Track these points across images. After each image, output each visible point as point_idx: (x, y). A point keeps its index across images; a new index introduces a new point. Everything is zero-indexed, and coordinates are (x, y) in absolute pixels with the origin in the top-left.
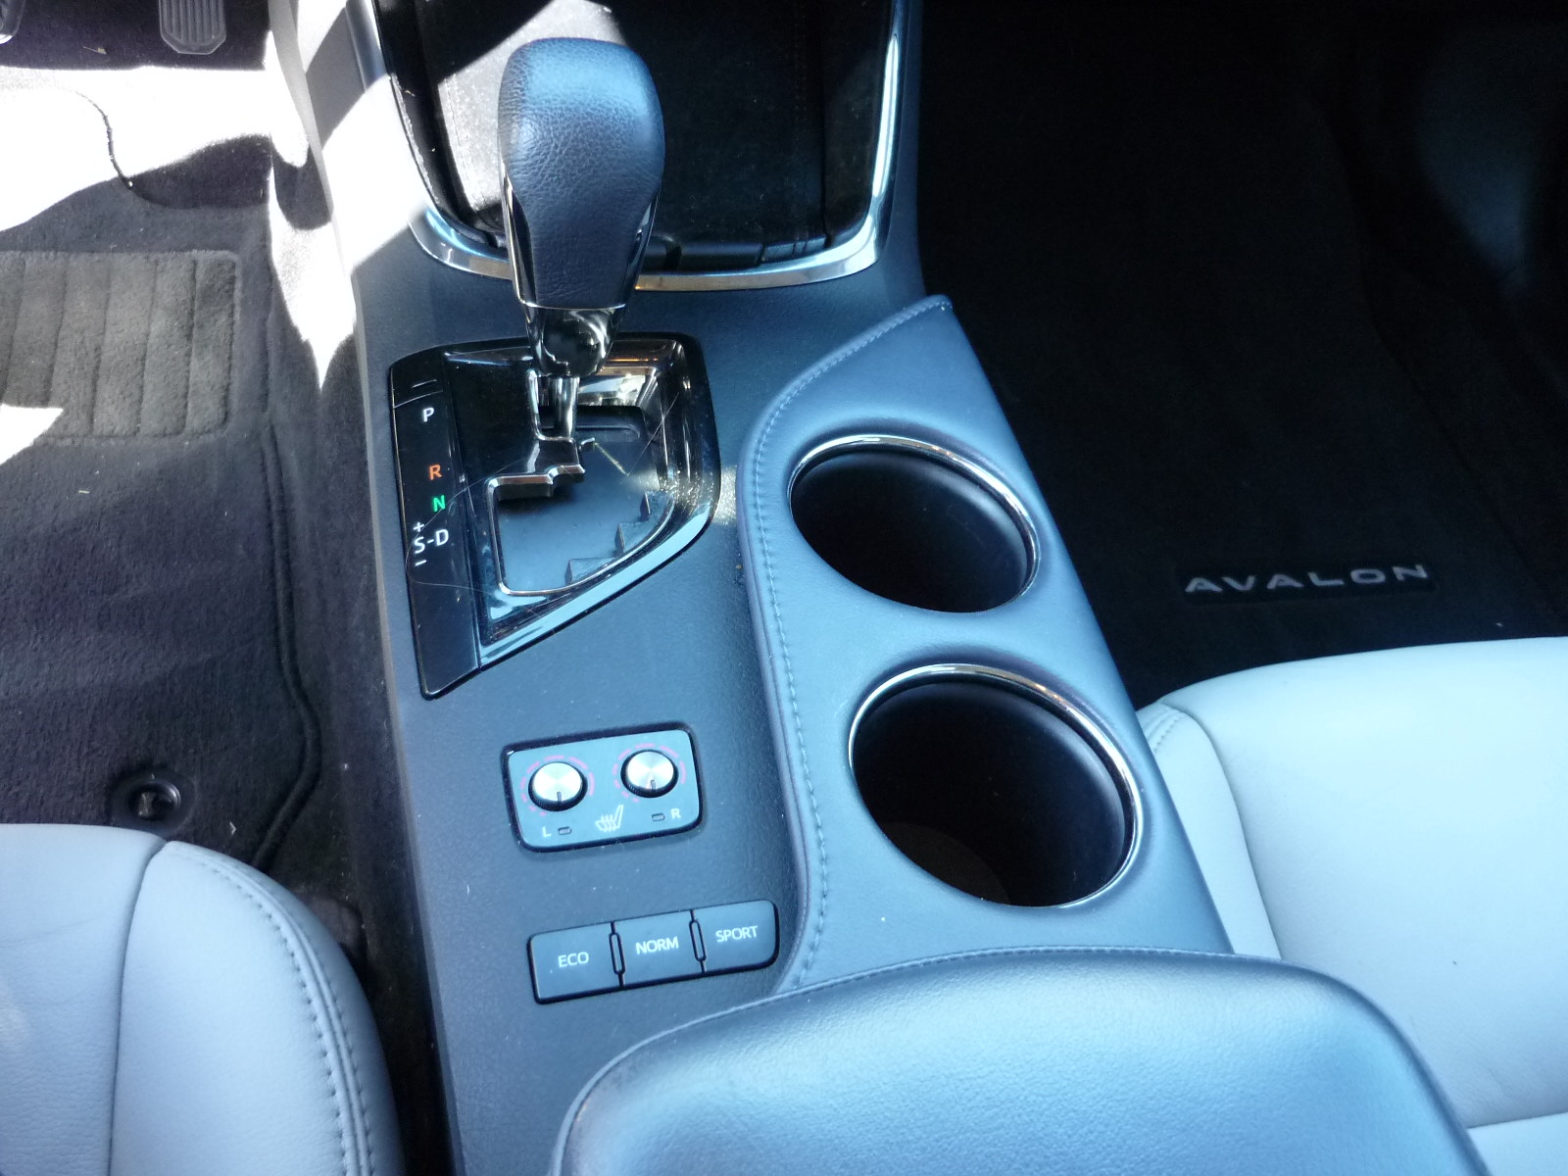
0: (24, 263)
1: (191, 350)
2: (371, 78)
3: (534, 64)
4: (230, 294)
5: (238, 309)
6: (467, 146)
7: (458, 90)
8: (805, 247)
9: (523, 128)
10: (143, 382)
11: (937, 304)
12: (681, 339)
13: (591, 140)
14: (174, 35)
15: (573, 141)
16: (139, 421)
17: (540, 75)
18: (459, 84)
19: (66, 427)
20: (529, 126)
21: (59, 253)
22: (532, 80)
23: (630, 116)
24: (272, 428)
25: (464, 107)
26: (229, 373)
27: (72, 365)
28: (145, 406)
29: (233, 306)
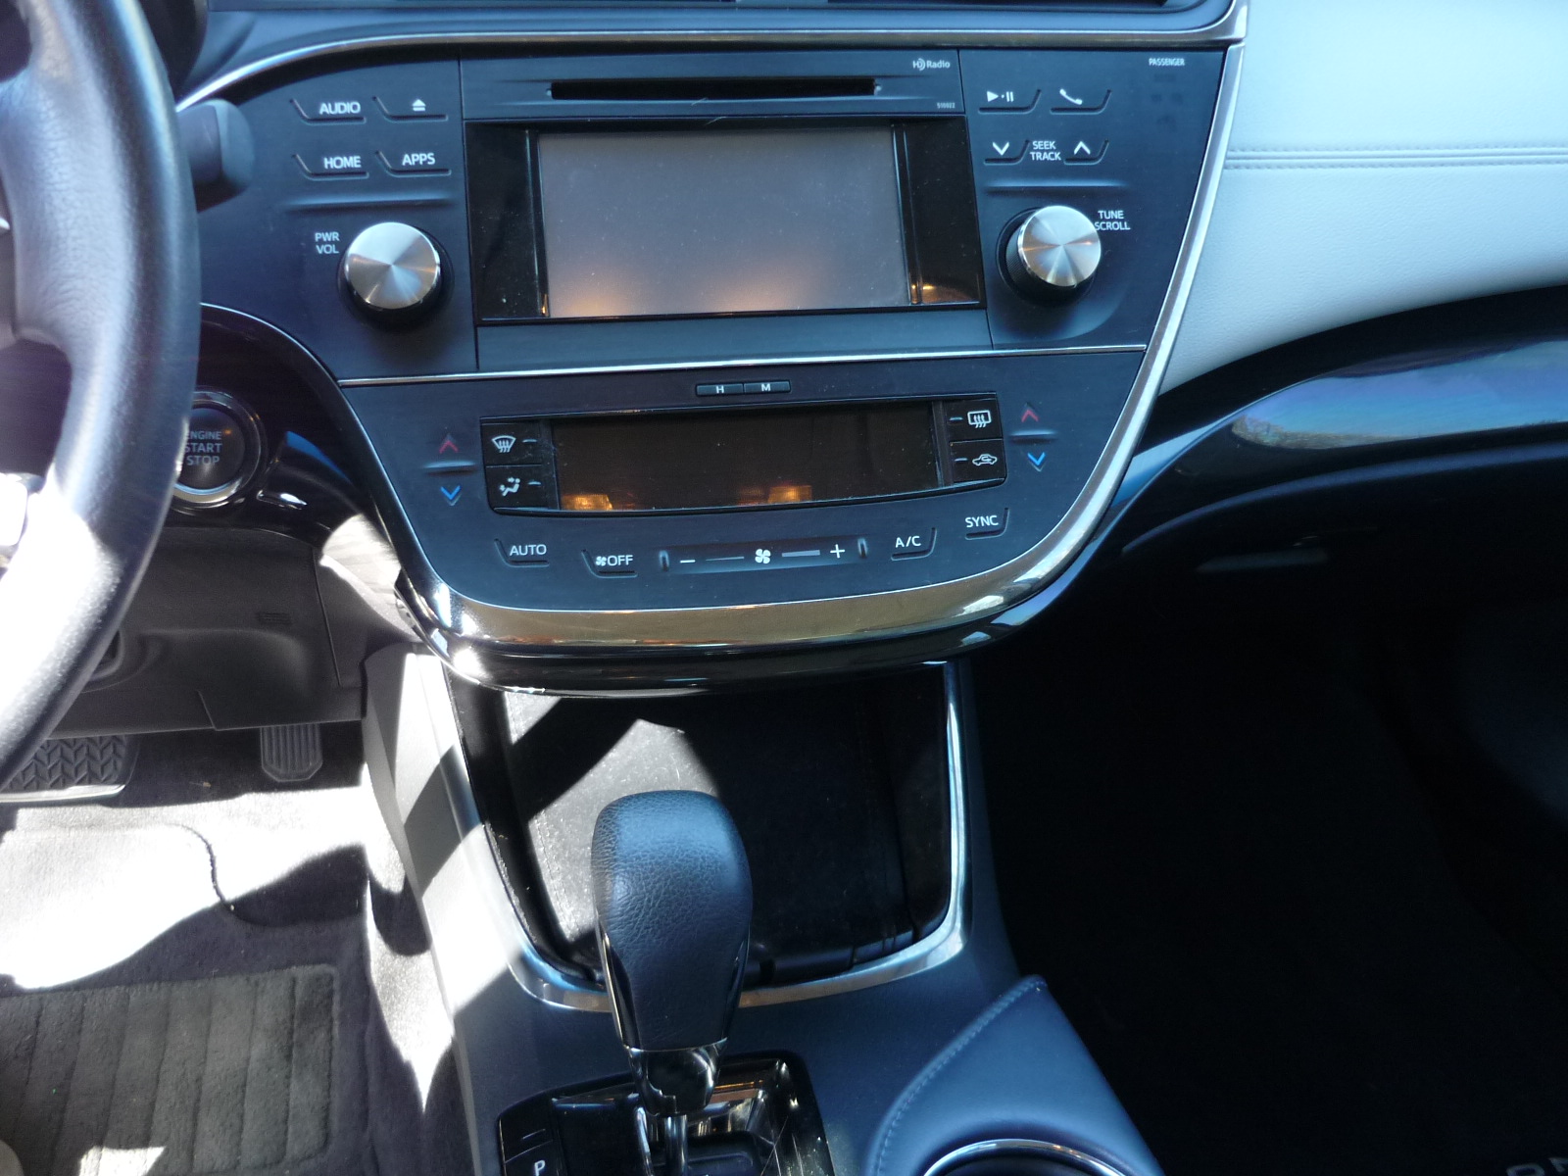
0: (129, 998)
1: (291, 1071)
2: (467, 828)
3: (621, 823)
4: (328, 1008)
5: (336, 1023)
6: (560, 878)
7: (548, 825)
8: (894, 944)
9: (617, 886)
10: (243, 1110)
11: (1032, 986)
12: (785, 1057)
13: (683, 890)
14: (274, 767)
15: (665, 893)
16: (239, 1153)
17: (629, 833)
18: (548, 820)
19: (166, 1167)
20: (622, 883)
21: (163, 984)
22: (621, 840)
23: (716, 862)
24: (373, 1148)
25: (554, 840)
26: (329, 1090)
27: (173, 1100)
28: (245, 1136)
29: (331, 1021)
